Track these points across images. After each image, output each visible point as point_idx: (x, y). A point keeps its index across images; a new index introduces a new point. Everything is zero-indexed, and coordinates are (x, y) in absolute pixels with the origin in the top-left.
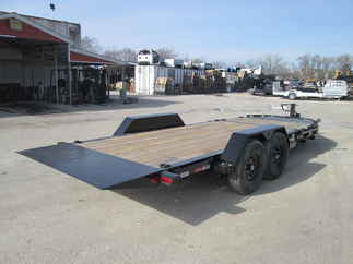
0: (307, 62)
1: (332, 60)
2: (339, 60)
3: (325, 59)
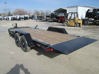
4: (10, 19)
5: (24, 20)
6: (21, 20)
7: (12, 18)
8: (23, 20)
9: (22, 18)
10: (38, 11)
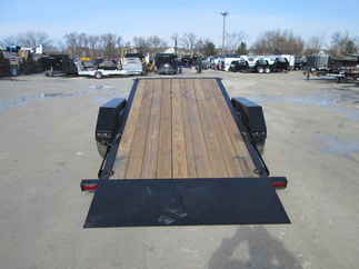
0: (74, 41)
1: (97, 38)
2: (104, 38)
3: (91, 38)
4: (227, 68)
5: (272, 71)
6: (261, 71)
7: (233, 63)
8: (268, 70)
9: (266, 66)
10: (351, 37)
